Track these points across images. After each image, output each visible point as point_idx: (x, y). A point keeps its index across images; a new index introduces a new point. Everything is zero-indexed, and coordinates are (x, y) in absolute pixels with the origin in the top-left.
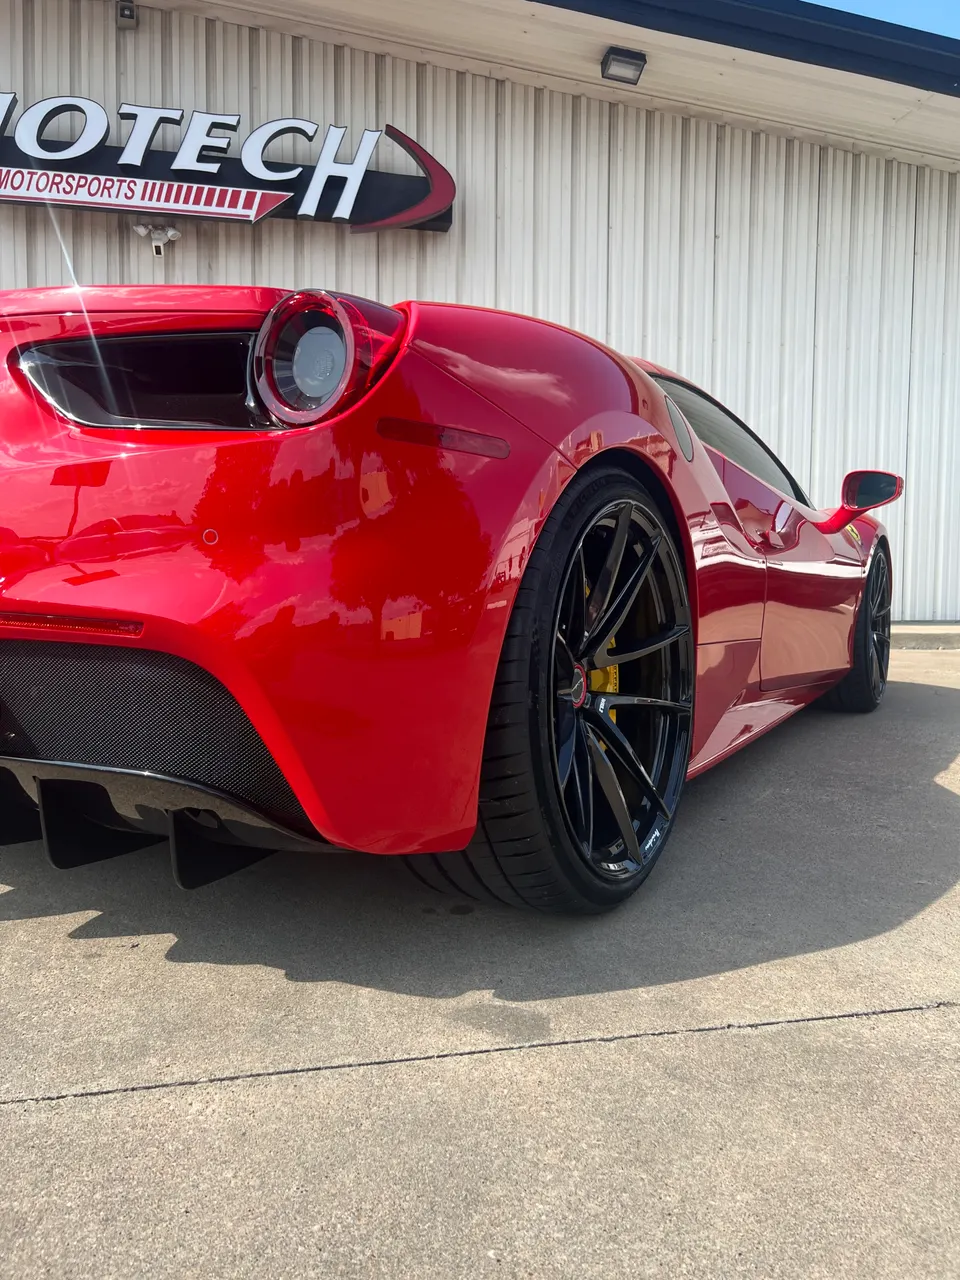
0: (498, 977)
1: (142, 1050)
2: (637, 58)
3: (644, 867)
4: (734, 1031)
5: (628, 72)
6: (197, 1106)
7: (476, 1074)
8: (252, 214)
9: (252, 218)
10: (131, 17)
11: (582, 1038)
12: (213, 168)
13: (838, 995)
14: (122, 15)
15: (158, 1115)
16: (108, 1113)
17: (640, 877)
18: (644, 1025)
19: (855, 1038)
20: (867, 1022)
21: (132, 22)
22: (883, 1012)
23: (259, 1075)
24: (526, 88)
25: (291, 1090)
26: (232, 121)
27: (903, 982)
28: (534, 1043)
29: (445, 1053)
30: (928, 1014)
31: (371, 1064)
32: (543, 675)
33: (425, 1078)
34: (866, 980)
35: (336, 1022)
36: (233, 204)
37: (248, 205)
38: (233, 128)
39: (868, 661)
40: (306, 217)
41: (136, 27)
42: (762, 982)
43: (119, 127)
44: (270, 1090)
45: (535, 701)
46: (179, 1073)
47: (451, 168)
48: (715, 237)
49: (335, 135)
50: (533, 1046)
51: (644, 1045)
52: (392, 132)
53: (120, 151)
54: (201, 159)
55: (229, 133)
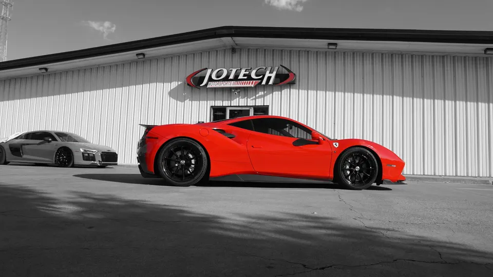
2: (335, 44)
5: (334, 47)
8: (253, 86)
12: (246, 78)
14: (232, 51)
24: (314, 52)
26: (250, 68)
36: (249, 84)
37: (252, 84)
40: (263, 85)
41: (235, 53)
43: (229, 72)
49: (270, 68)
53: (229, 77)
54: (244, 76)
55: (249, 71)
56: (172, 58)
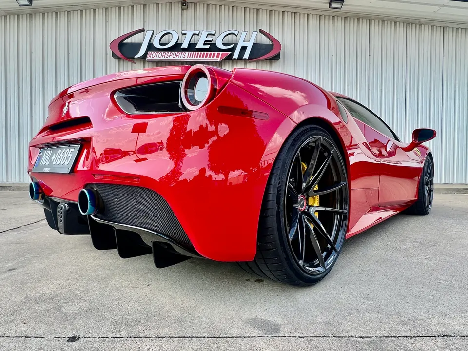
0: (265, 307)
1: (138, 323)
2: (341, 1)
3: (326, 270)
4: (353, 339)
5: (338, 5)
6: (148, 347)
7: (248, 346)
8: (219, 59)
9: (219, 61)
10: (185, 6)
11: (291, 335)
12: (208, 47)
13: (400, 327)
14: (183, 5)
15: (134, 348)
16: (119, 345)
17: (325, 273)
18: (317, 333)
19: (404, 347)
20: (410, 341)
21: (186, 7)
22: (418, 337)
23: (172, 337)
24: (304, 14)
25: (180, 345)
26: (214, 33)
27: (429, 324)
28: (273, 336)
29: (239, 336)
30: (438, 339)
31: (212, 337)
32: (282, 199)
33: (229, 345)
34: (412, 322)
35: (204, 319)
36: (213, 57)
37: (218, 56)
38: (214, 35)
39: (424, 197)
40: (235, 59)
41: (187, 9)
42: (368, 319)
43: (182, 38)
44: (173, 344)
45: (279, 208)
46: (147, 333)
47: (280, 41)
48: (369, 56)
49: (244, 33)
50: (272, 337)
51: (315, 341)
52: (261, 31)
53: (182, 44)
54: (205, 44)
55: (213, 36)
56: (82, 11)
